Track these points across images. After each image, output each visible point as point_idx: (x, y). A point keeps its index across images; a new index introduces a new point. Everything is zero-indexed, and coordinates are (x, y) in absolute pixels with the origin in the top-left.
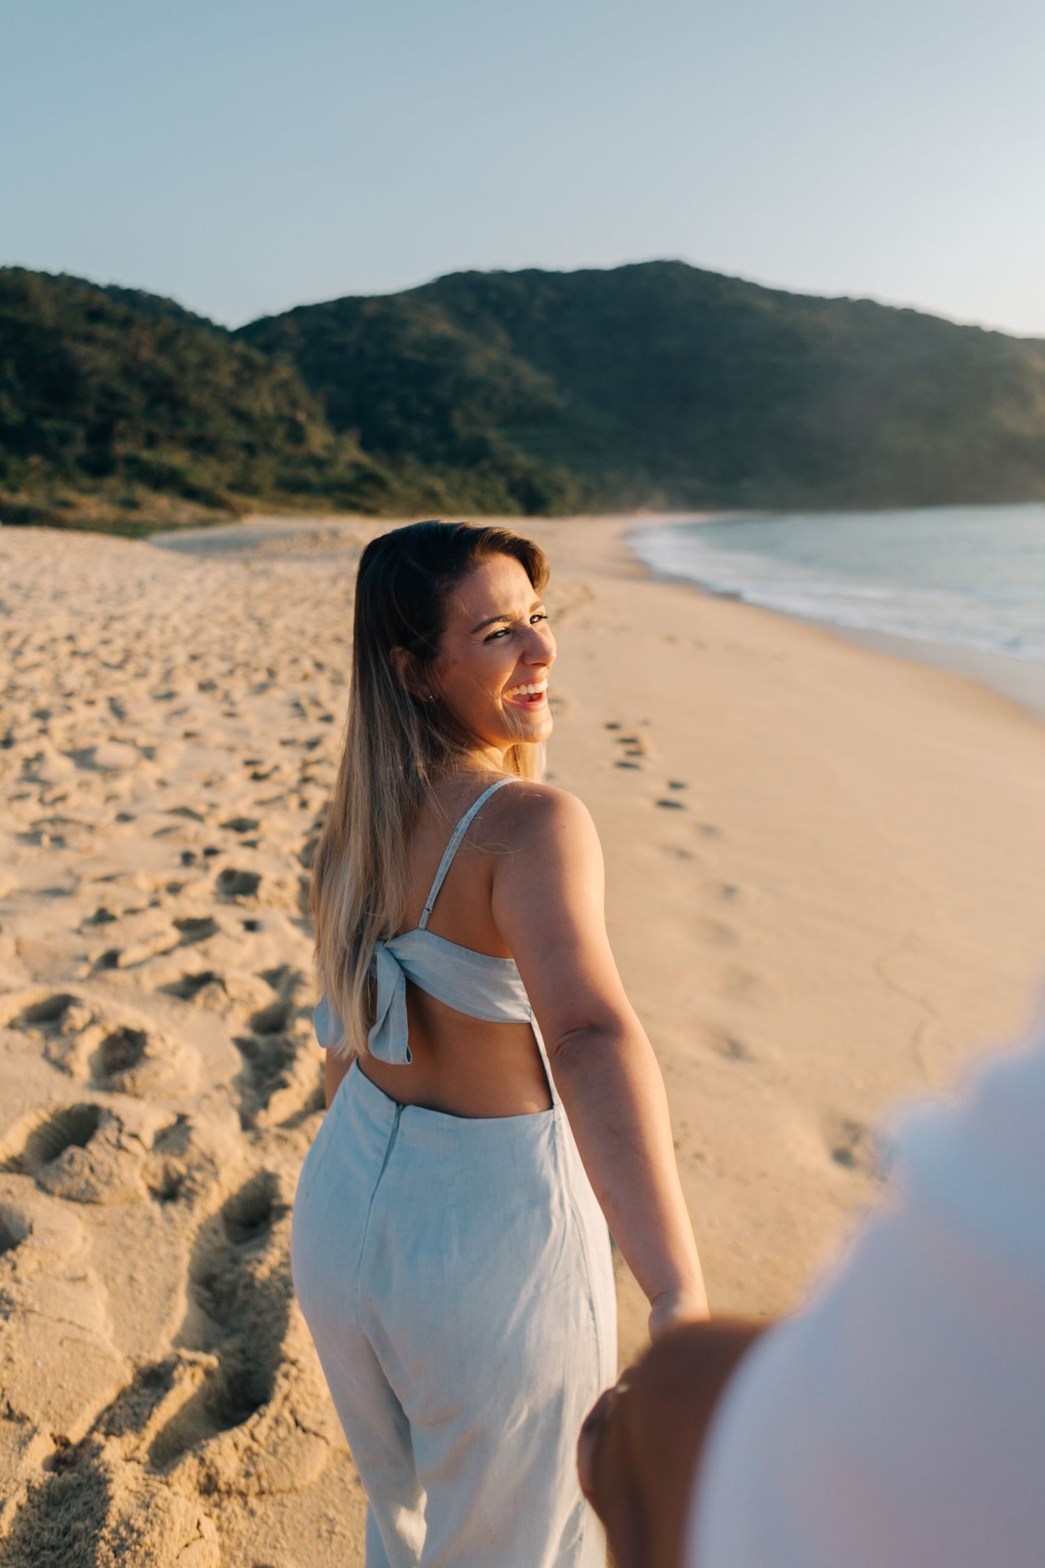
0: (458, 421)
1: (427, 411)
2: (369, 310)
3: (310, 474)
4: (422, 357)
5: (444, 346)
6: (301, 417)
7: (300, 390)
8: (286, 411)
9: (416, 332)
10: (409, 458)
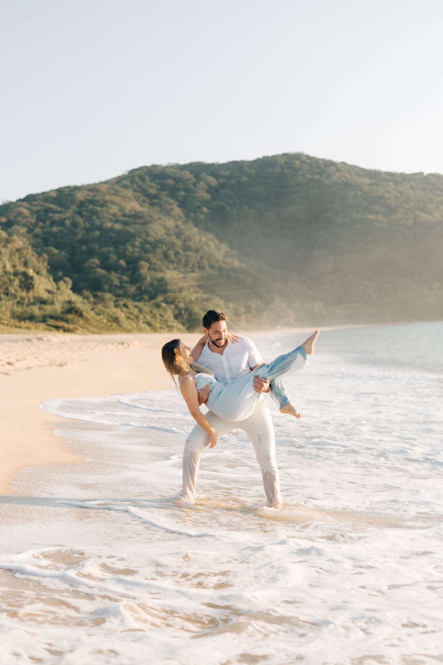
0: (144, 269)
1: (122, 262)
2: (80, 196)
3: (36, 310)
4: (118, 227)
5: (135, 216)
6: (31, 272)
7: (30, 254)
8: (21, 269)
9: (114, 209)
10: (108, 296)
